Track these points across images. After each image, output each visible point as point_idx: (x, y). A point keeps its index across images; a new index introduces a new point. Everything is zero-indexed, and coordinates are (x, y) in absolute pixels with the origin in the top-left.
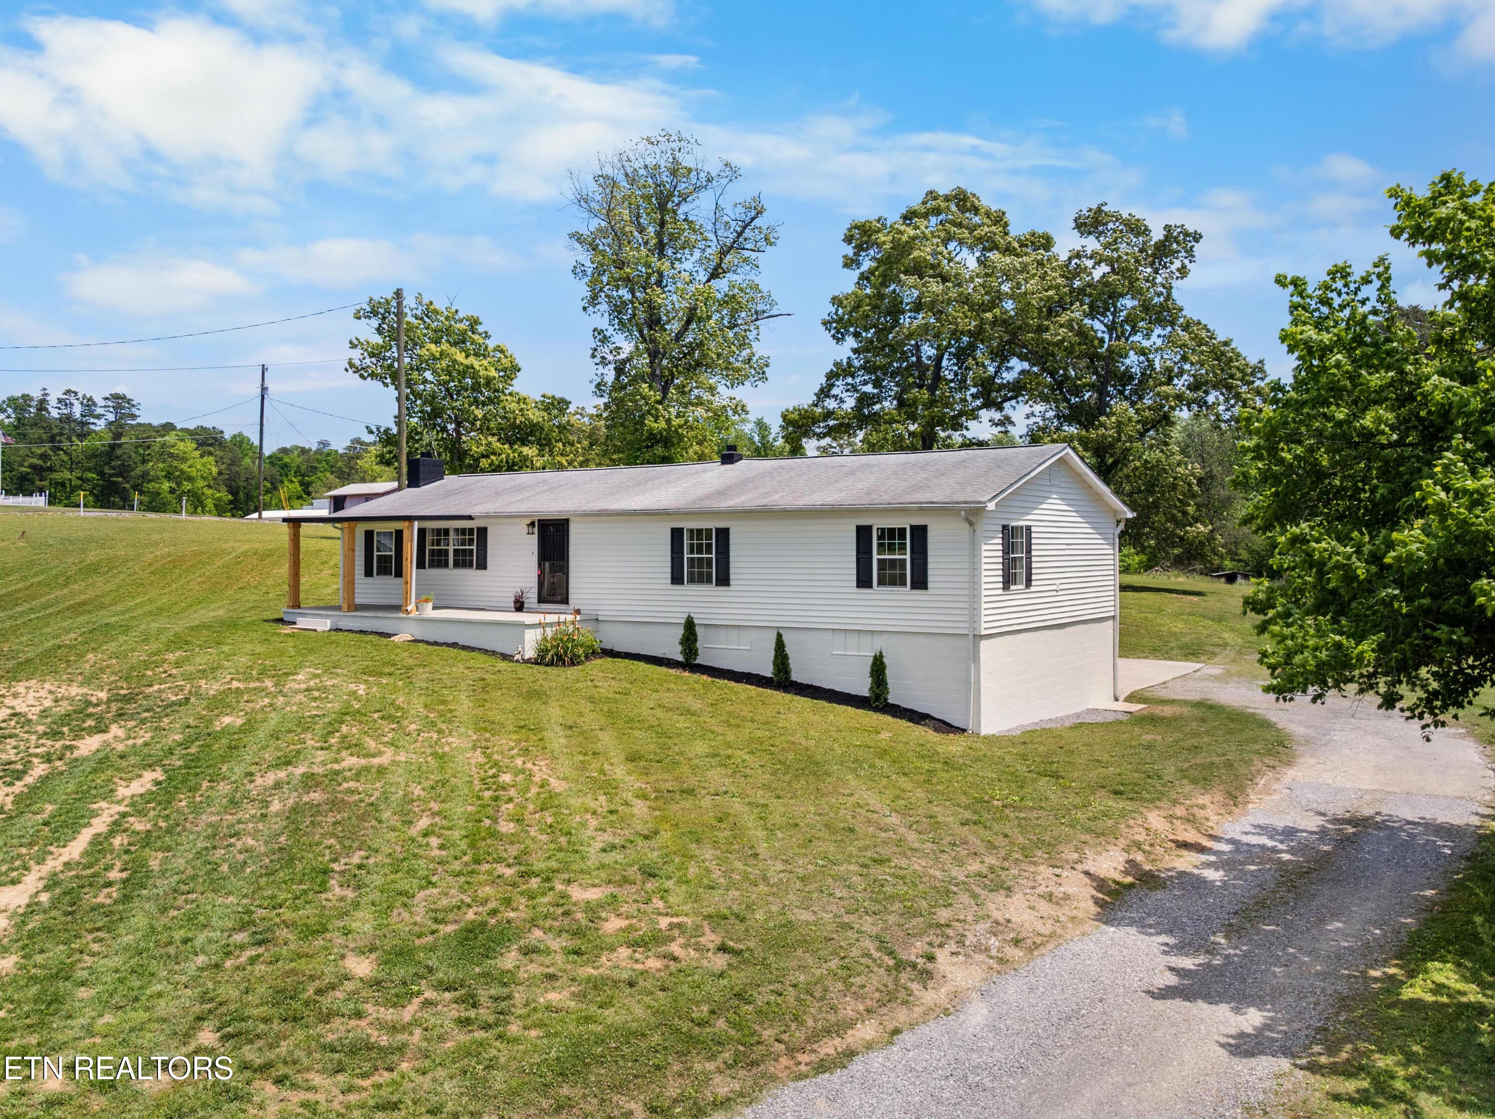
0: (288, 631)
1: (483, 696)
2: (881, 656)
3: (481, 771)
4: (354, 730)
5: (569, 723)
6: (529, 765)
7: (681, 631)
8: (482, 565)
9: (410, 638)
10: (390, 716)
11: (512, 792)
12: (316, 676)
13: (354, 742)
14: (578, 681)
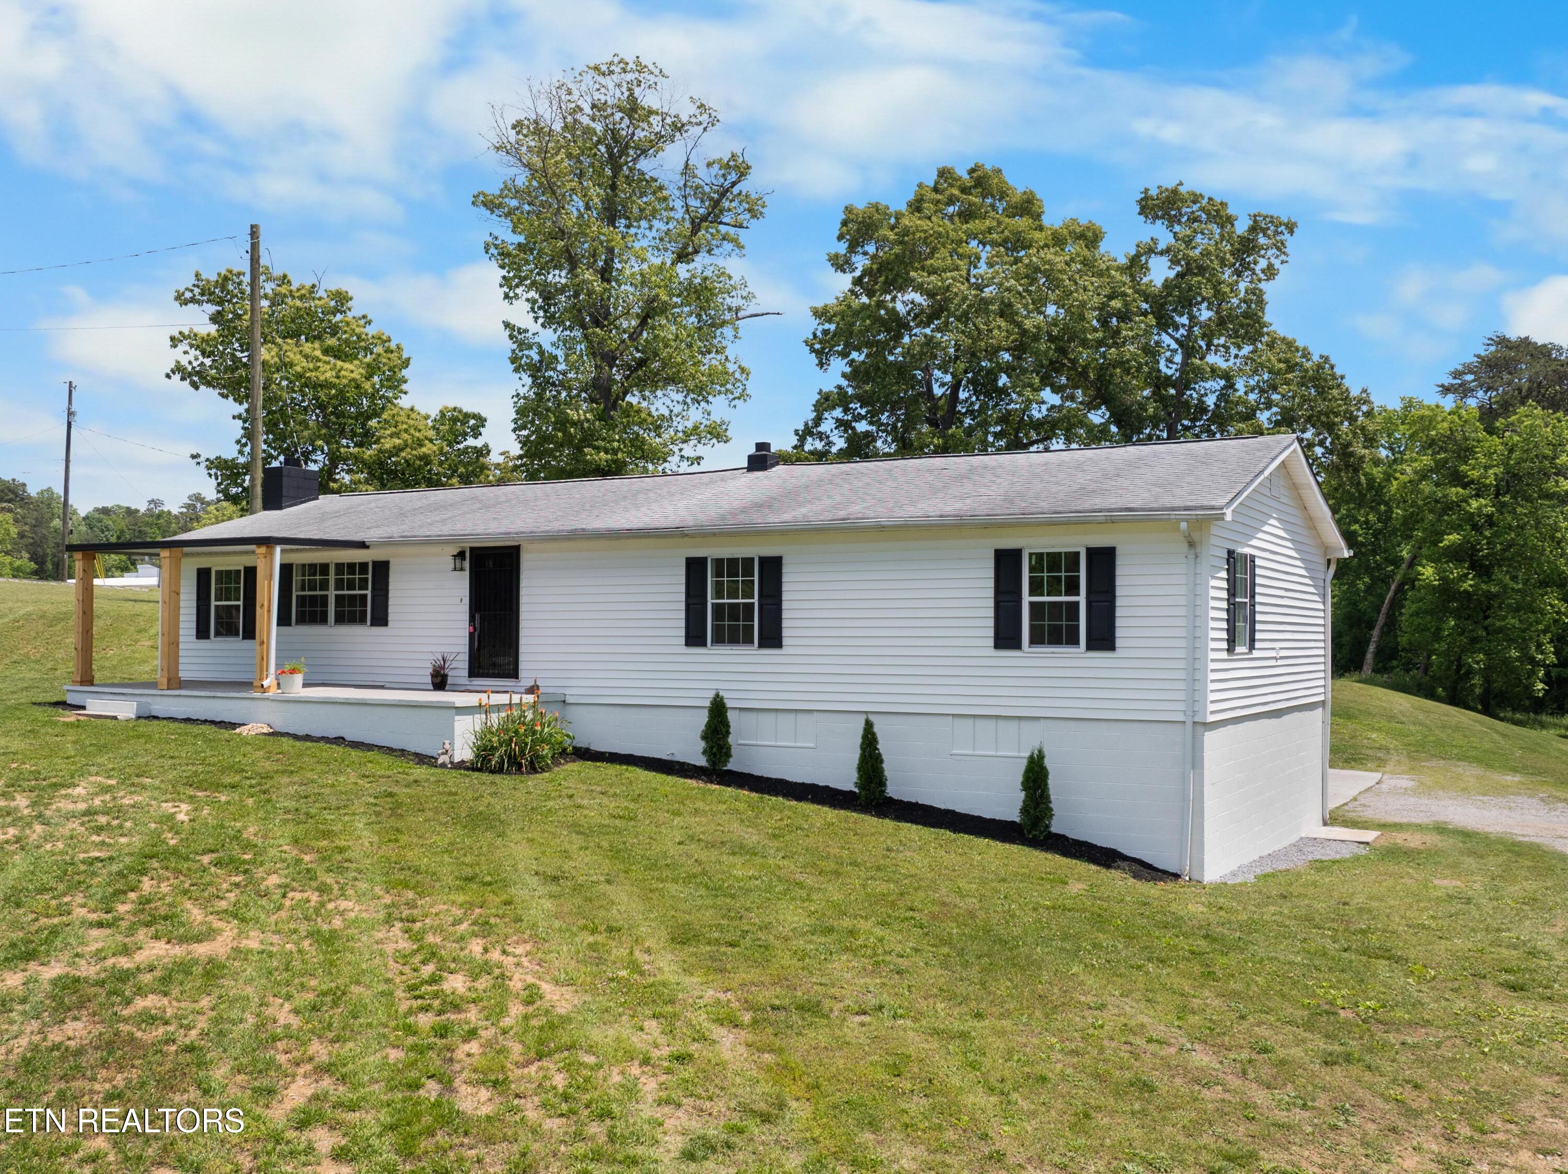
0: (72, 719)
1: (392, 822)
2: (1041, 756)
3: (407, 969)
4: (165, 888)
5: (550, 871)
6: (495, 955)
7: (703, 719)
8: (381, 619)
9: (266, 730)
10: (232, 860)
11: (473, 1015)
12: (107, 789)
13: (162, 911)
14: (549, 798)
